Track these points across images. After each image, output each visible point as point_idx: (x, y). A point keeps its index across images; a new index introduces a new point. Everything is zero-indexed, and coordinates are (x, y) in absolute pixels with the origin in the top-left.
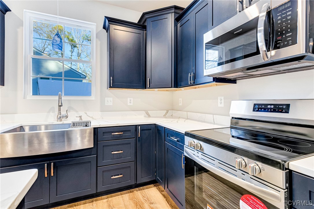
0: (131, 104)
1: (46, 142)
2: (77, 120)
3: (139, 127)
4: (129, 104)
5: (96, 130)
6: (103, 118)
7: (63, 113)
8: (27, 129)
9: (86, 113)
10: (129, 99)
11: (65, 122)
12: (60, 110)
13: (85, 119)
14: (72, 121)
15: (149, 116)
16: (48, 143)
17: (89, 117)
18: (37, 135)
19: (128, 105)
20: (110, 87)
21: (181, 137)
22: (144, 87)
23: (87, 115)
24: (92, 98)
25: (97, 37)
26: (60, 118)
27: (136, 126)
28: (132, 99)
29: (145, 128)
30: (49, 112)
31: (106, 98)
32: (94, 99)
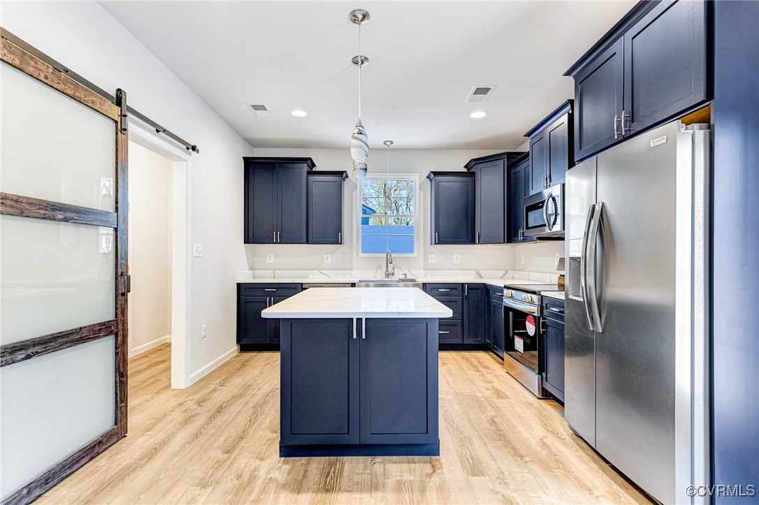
0: (458, 262)
2: (403, 277)
3: (466, 286)
4: (455, 262)
5: (424, 285)
7: (390, 270)
9: (410, 272)
10: (455, 256)
11: (393, 279)
12: (387, 267)
13: (408, 277)
14: (398, 278)
15: (481, 277)
17: (413, 275)
20: (436, 244)
21: (500, 290)
22: (473, 242)
24: (415, 255)
25: (420, 188)
26: (388, 275)
27: (463, 285)
28: (459, 256)
29: (473, 287)
30: (377, 269)
31: (429, 255)
32: (416, 256)
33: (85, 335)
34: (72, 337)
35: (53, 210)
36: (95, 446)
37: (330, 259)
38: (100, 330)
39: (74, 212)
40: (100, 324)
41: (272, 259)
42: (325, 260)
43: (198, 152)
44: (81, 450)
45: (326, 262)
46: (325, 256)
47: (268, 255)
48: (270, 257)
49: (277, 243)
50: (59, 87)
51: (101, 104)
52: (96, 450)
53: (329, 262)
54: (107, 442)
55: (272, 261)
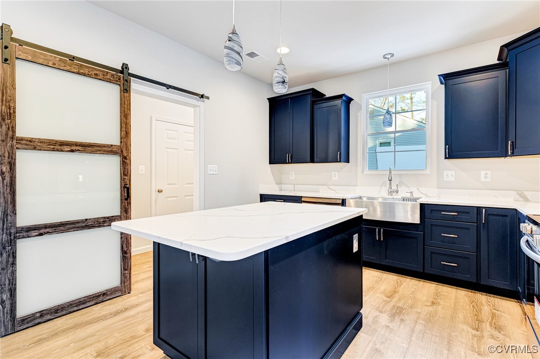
0: (488, 180)
1: (379, 209)
2: (408, 195)
3: (484, 210)
5: (422, 206)
6: (440, 197)
7: (394, 188)
8: (365, 199)
9: (418, 189)
10: (483, 173)
11: (395, 197)
12: (390, 184)
13: (416, 195)
14: (402, 196)
15: (526, 200)
16: (381, 211)
17: (422, 193)
18: (373, 204)
19: (482, 180)
20: (446, 158)
23: (420, 192)
26: (391, 193)
27: (479, 209)
28: (489, 172)
29: (495, 213)
30: (381, 186)
31: (445, 172)
32: (429, 173)
33: (91, 224)
34: (78, 225)
35: (61, 145)
36: (99, 296)
37: (337, 176)
38: (104, 221)
39: (80, 146)
40: (104, 218)
41: (294, 176)
42: (333, 176)
43: (208, 98)
44: (87, 297)
45: (334, 179)
46: (333, 173)
47: (291, 173)
48: (292, 174)
49: (289, 163)
50: (65, 68)
51: (104, 75)
52: (101, 299)
53: (336, 178)
54: (111, 294)
55: (294, 178)
